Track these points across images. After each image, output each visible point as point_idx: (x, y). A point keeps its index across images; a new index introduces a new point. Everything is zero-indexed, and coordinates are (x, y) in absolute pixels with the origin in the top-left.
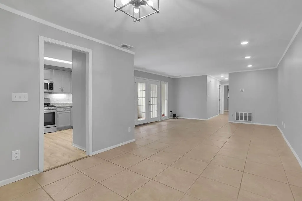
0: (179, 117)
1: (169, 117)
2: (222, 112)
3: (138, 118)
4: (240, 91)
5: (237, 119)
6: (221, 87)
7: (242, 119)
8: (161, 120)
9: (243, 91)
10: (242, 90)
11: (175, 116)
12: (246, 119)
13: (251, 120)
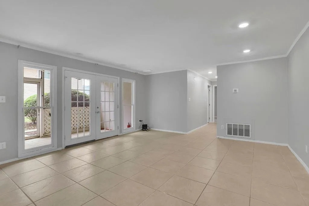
0: (151, 129)
1: (136, 129)
2: (212, 120)
3: (102, 129)
4: (233, 91)
5: (229, 133)
6: (211, 88)
7: (235, 134)
8: (122, 134)
9: (237, 91)
10: (235, 91)
11: (145, 128)
12: (241, 134)
13: (249, 136)
